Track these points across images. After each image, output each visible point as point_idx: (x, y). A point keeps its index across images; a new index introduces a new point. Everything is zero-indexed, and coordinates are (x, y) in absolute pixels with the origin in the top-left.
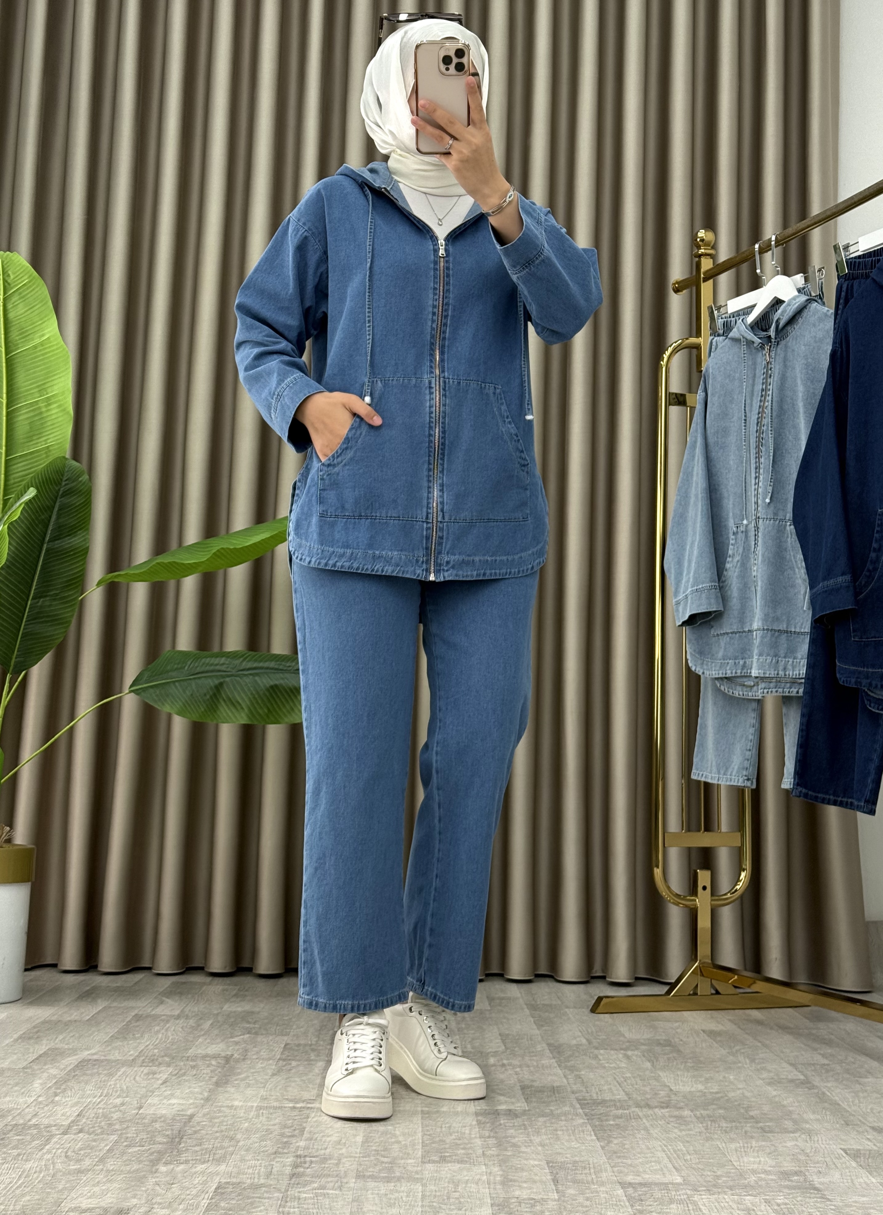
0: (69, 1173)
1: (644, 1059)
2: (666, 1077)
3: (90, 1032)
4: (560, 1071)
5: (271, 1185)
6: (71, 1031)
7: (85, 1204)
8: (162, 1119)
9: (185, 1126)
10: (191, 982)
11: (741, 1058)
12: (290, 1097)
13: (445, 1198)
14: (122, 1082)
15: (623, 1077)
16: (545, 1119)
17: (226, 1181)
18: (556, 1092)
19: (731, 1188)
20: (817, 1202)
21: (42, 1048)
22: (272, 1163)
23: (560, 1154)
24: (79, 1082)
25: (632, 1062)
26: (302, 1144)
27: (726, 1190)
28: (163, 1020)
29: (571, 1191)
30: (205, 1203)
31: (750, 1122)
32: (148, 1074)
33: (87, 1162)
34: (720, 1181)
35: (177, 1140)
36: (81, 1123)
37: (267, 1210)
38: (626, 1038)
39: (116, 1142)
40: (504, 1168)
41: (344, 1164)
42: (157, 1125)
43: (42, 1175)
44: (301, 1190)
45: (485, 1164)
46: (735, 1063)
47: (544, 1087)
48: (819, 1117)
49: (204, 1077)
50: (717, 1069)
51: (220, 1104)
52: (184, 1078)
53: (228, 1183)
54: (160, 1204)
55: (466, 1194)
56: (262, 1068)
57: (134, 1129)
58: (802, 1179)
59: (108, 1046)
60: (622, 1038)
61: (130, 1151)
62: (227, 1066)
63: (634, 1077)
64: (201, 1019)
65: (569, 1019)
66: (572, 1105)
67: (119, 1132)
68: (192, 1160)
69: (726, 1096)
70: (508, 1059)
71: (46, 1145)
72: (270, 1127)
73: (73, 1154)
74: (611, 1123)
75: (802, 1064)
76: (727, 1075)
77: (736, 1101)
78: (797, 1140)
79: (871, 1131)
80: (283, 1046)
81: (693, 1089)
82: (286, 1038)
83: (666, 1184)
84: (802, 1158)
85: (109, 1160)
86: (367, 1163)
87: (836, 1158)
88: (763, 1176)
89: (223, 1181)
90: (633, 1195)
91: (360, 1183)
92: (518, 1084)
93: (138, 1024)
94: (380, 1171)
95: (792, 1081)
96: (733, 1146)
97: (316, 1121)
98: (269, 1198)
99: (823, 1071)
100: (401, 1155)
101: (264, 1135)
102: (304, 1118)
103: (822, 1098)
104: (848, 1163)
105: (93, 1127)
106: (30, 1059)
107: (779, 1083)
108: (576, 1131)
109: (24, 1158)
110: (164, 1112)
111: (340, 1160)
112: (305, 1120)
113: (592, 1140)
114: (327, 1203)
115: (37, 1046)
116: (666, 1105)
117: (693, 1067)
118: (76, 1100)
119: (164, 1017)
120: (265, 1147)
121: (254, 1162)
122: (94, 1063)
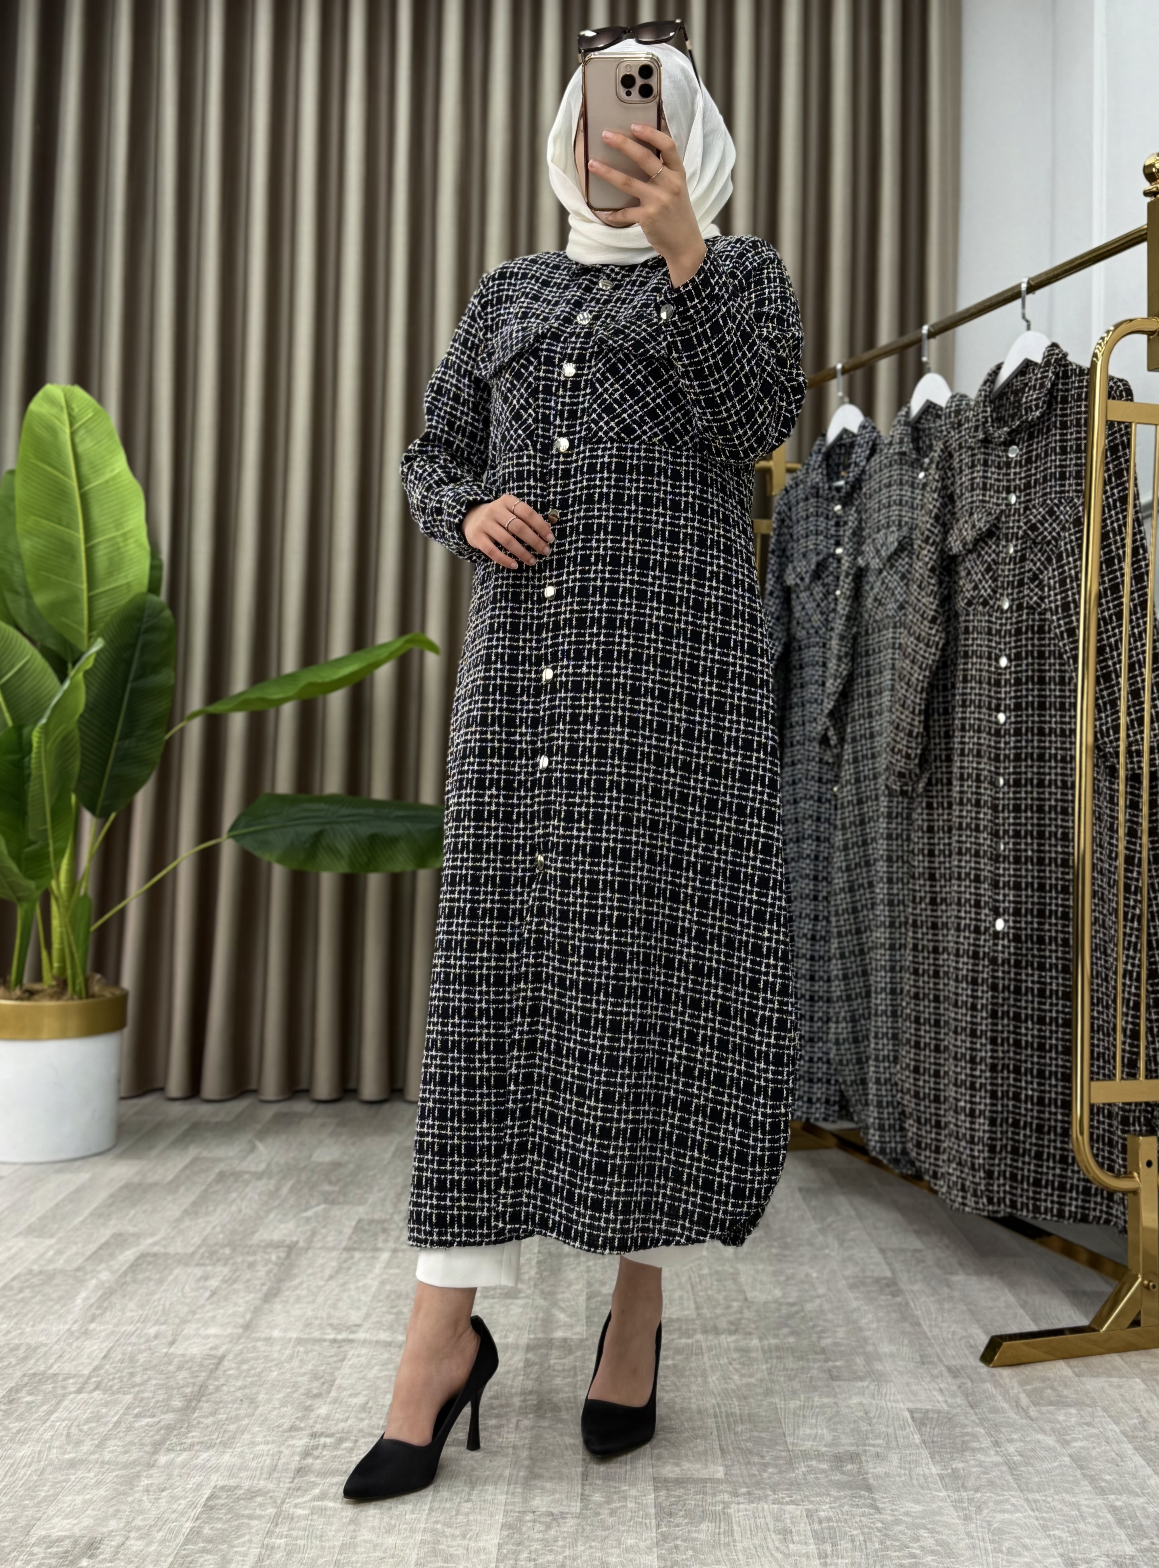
0: (60, 1467)
3: (165, 1203)
5: (269, 1492)
6: (146, 1203)
7: (57, 1529)
8: (190, 1364)
9: (208, 1379)
11: (831, 1239)
12: (335, 1322)
14: (169, 1294)
19: (774, 1488)
20: (863, 1515)
21: (107, 1233)
22: (282, 1448)
24: (125, 1296)
26: (324, 1410)
27: (769, 1493)
28: (245, 1181)
30: (188, 1526)
31: (820, 1360)
32: (199, 1280)
33: (86, 1447)
34: (765, 1475)
35: (194, 1404)
36: (103, 1371)
39: (128, 1408)
42: (182, 1375)
44: (299, 1500)
46: (822, 1248)
49: (256, 1285)
50: (802, 1260)
51: (258, 1335)
52: (235, 1286)
53: (223, 1488)
54: (139, 1528)
56: (323, 1266)
57: (154, 1382)
58: (856, 1468)
59: (175, 1227)
62: (286, 1262)
64: (284, 1178)
67: (138, 1389)
68: (198, 1443)
69: (803, 1310)
71: (52, 1414)
72: (299, 1379)
73: (76, 1430)
75: (893, 1250)
76: (811, 1271)
77: (812, 1319)
78: (864, 1394)
79: (946, 1373)
80: (355, 1223)
81: (770, 1298)
82: (361, 1210)
83: (704, 1481)
84: (864, 1427)
85: (110, 1443)
87: (901, 1427)
88: (814, 1463)
89: (221, 1483)
92: (585, 1291)
93: (217, 1188)
95: (877, 1281)
96: (793, 1405)
97: (352, 1366)
98: (259, 1518)
99: (914, 1263)
101: (288, 1395)
103: (904, 1314)
104: (911, 1437)
105: (113, 1379)
106: (88, 1253)
107: (863, 1284)
110: (196, 1350)
111: (356, 1441)
115: (103, 1230)
116: (735, 1328)
117: (777, 1255)
118: (110, 1327)
119: (246, 1176)
120: (283, 1417)
121: (261, 1447)
122: (150, 1259)
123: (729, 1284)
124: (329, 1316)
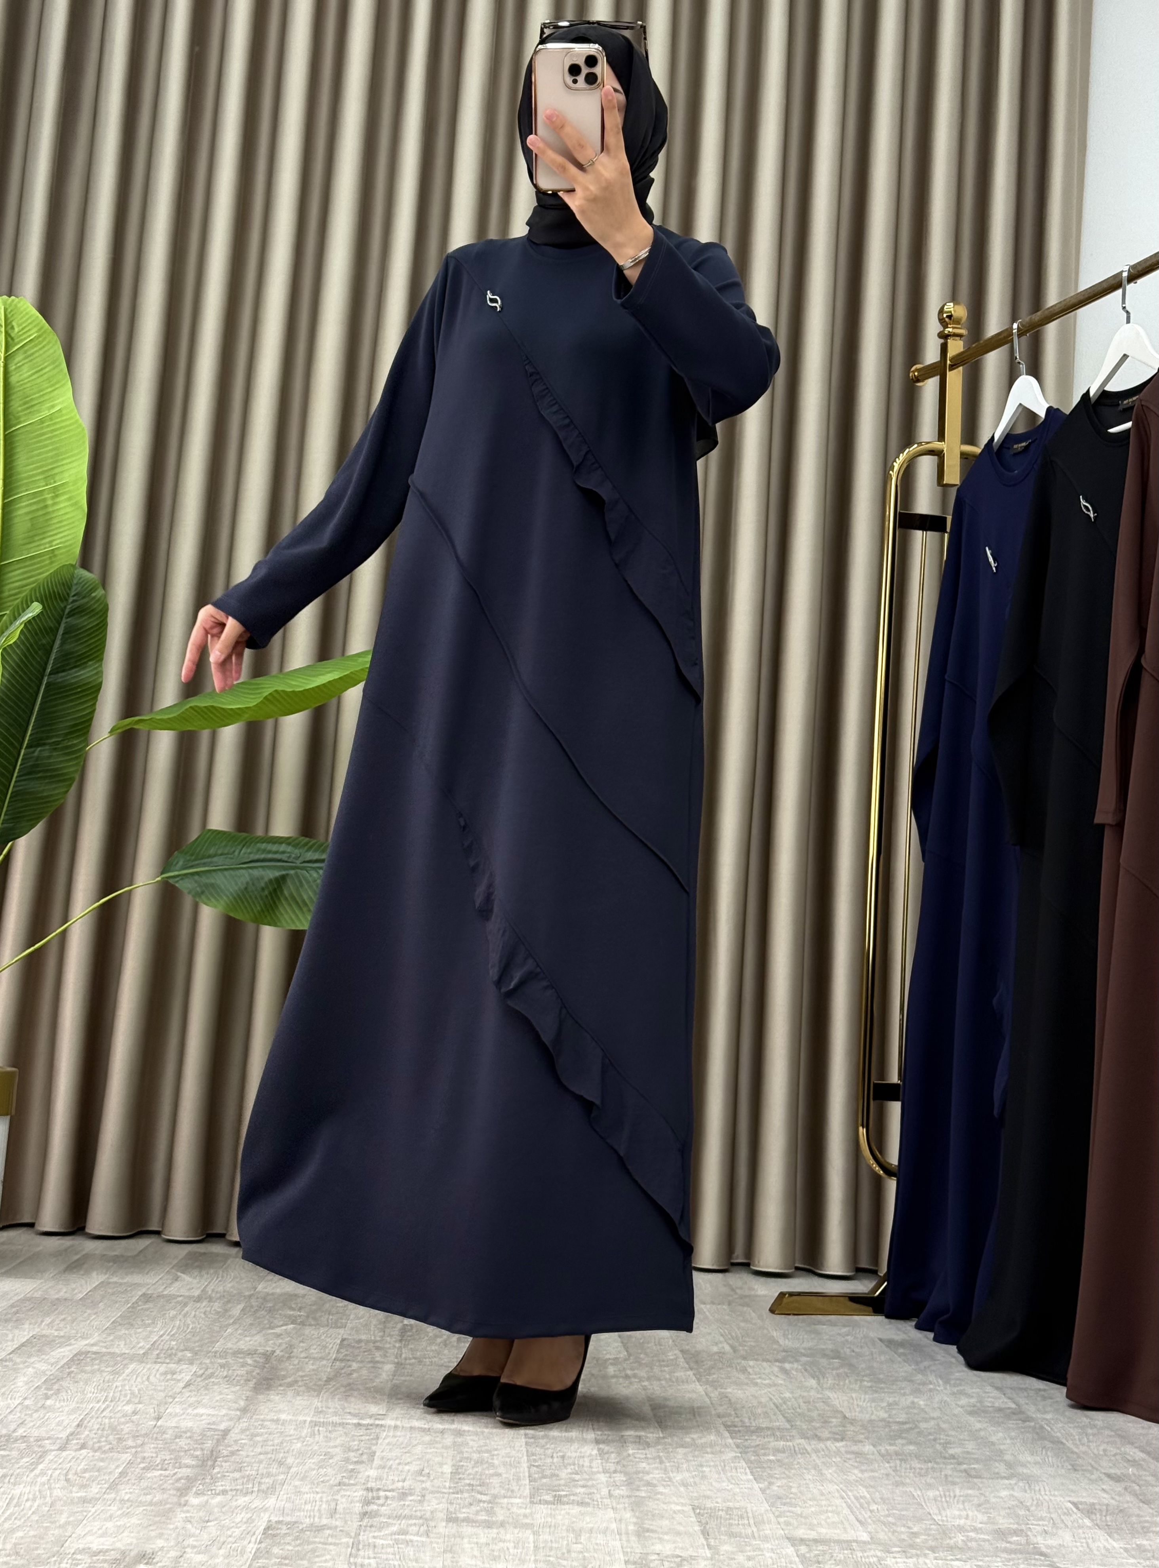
0: (72, 1502)
1: (806, 1374)
2: (838, 1399)
3: (86, 1315)
4: (699, 1387)
5: (336, 1527)
6: (61, 1313)
7: (96, 1544)
8: (188, 1434)
9: (217, 1446)
10: (212, 1253)
11: (932, 1378)
12: (352, 1411)
13: (565, 1551)
14: (132, 1382)
15: (782, 1399)
16: (687, 1450)
17: (276, 1519)
18: (696, 1416)
19: (933, 1549)
21: (25, 1333)
22: (336, 1497)
23: (708, 1497)
24: (76, 1382)
25: (792, 1378)
26: (373, 1473)
27: (927, 1552)
28: (178, 1302)
29: (726, 1548)
30: (252, 1548)
31: (951, 1464)
32: (166, 1373)
33: (94, 1490)
34: (918, 1540)
35: (210, 1463)
36: (83, 1436)
37: (334, 1560)
38: (781, 1346)
39: (130, 1463)
40: (637, 1514)
41: (429, 1501)
42: (183, 1443)
43: (36, 1504)
44: (376, 1534)
45: (613, 1508)
46: (924, 1384)
47: (681, 1407)
48: (1038, 1459)
49: (238, 1381)
50: (902, 1391)
51: (262, 1417)
52: (213, 1380)
53: (279, 1522)
54: (194, 1547)
55: (592, 1547)
56: (313, 1370)
57: (152, 1446)
58: (1023, 1540)
59: (110, 1334)
60: (775, 1346)
61: (149, 1475)
62: (267, 1366)
63: (796, 1399)
64: (229, 1302)
65: (706, 1318)
66: (718, 1433)
67: (134, 1450)
68: (231, 1490)
69: (916, 1427)
70: (632, 1369)
71: (38, 1464)
72: (329, 1450)
73: (75, 1477)
74: (772, 1458)
75: (1011, 1388)
76: (916, 1400)
77: (930, 1434)
78: (1013, 1489)
79: (1106, 1479)
80: (339, 1342)
81: (873, 1417)
82: (342, 1331)
83: (848, 1541)
84: (1022, 1512)
85: (123, 1487)
86: (459, 1501)
87: (1065, 1514)
88: (972, 1534)
89: (274, 1519)
90: (808, 1555)
91: (453, 1529)
92: (648, 1404)
93: (147, 1306)
94: (477, 1513)
95: (1000, 1410)
96: (931, 1494)
97: (389, 1444)
98: (335, 1544)
99: (1039, 1399)
100: (503, 1492)
101: (323, 1460)
102: (372, 1439)
103: (1040, 1434)
104: (1080, 1521)
105: (99, 1442)
106: (10, 1349)
107: (983, 1412)
108: (727, 1468)
109: (12, 1481)
110: (190, 1424)
111: (423, 1496)
112: (374, 1442)
113: (748, 1481)
114: (412, 1553)
115: (16, 1332)
116: (841, 1437)
117: (871, 1387)
118: (73, 1405)
119: (180, 1299)
120: (326, 1475)
121: (312, 1495)
122: (94, 1356)
123: (820, 1405)
124: (344, 1409)
